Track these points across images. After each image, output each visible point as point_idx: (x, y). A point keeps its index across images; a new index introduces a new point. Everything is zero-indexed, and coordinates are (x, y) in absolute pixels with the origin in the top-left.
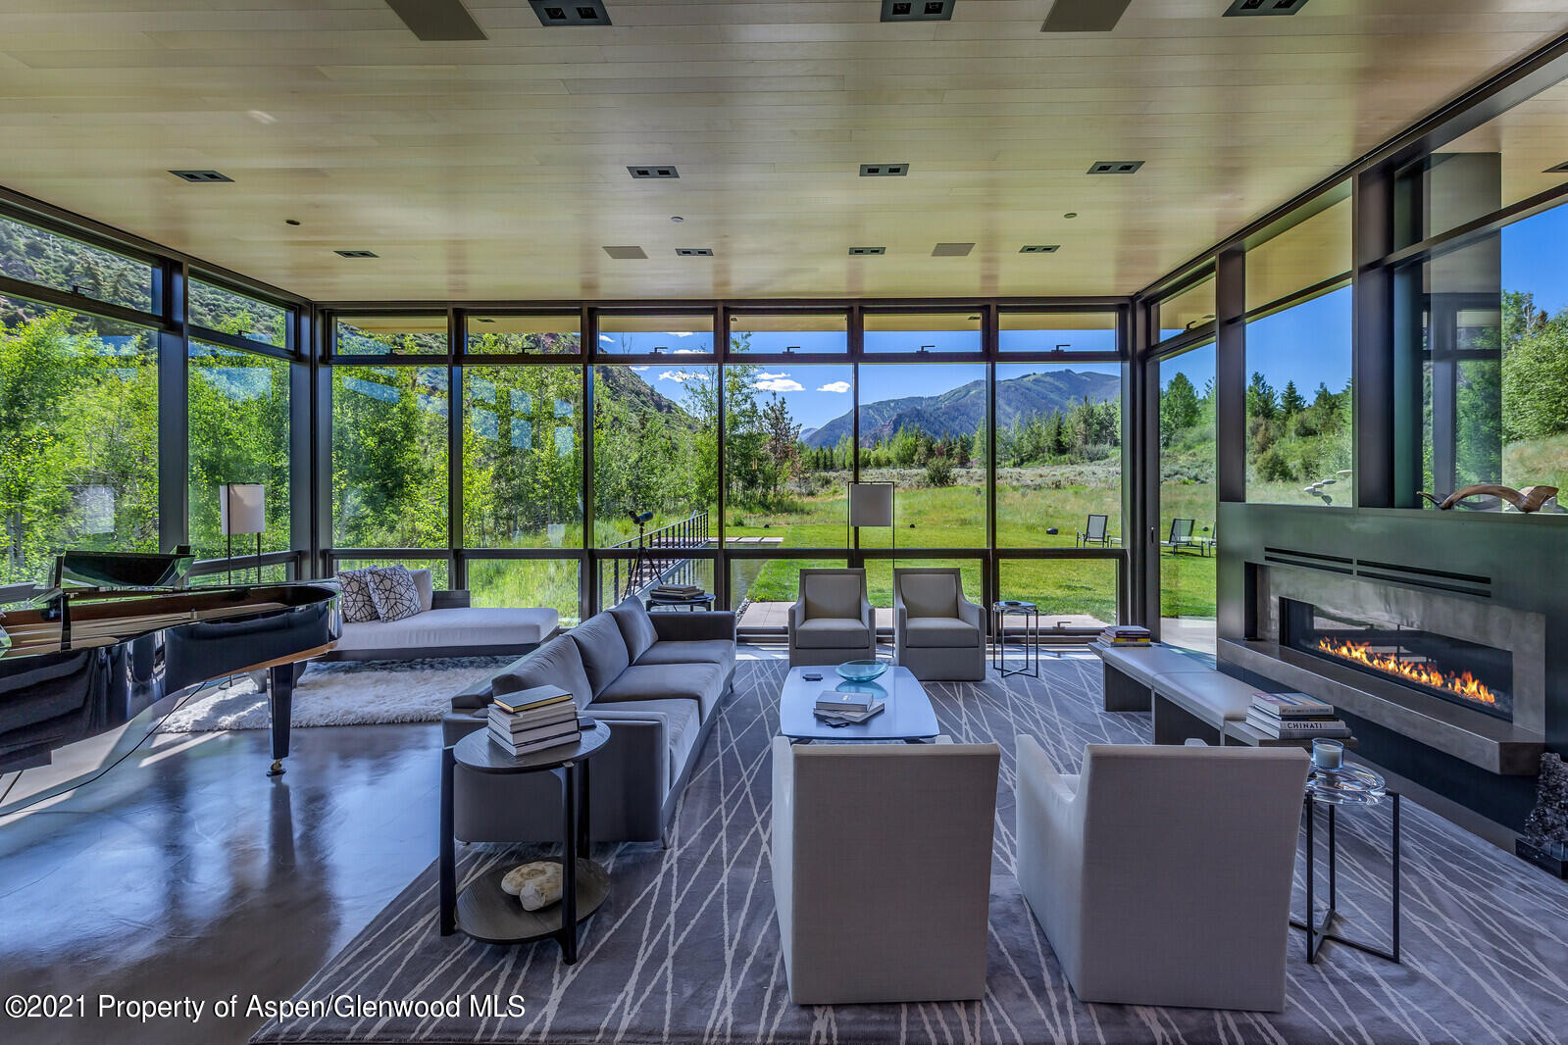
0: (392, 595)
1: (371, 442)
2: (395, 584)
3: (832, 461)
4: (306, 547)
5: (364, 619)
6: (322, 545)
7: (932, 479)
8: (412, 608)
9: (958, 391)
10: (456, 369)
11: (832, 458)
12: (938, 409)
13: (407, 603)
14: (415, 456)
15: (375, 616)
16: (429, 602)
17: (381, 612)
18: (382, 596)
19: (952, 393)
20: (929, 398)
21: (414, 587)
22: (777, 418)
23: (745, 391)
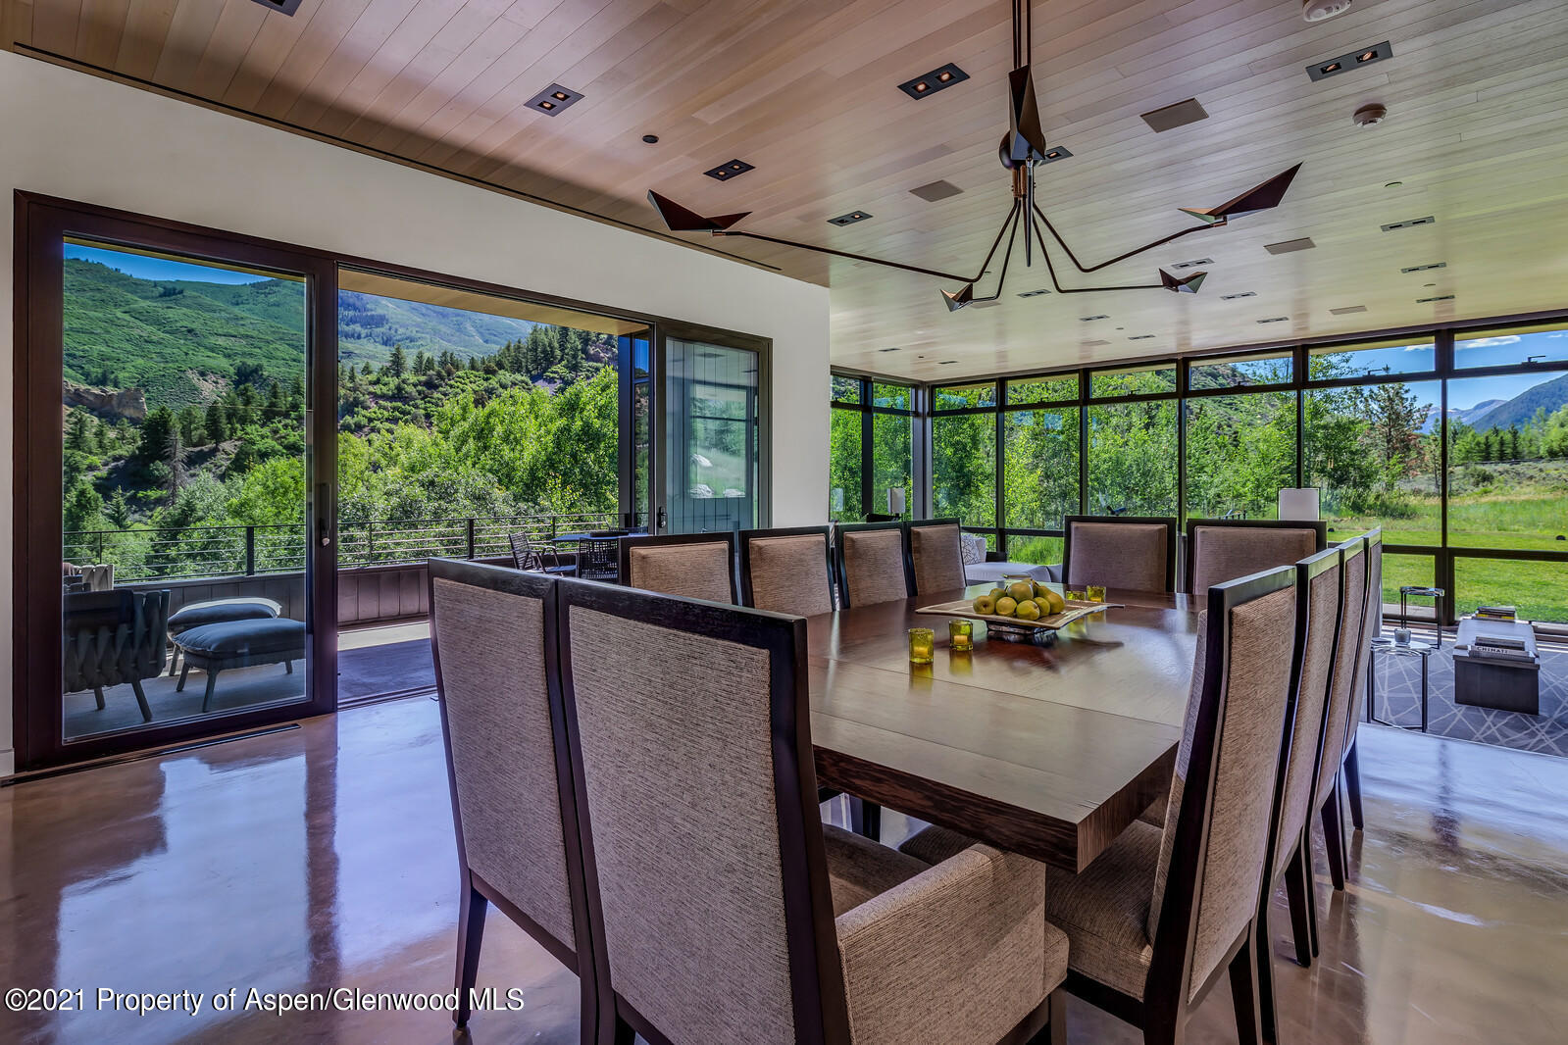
1: (949, 451)
10: (1000, 415)
14: (980, 461)
16: (985, 557)
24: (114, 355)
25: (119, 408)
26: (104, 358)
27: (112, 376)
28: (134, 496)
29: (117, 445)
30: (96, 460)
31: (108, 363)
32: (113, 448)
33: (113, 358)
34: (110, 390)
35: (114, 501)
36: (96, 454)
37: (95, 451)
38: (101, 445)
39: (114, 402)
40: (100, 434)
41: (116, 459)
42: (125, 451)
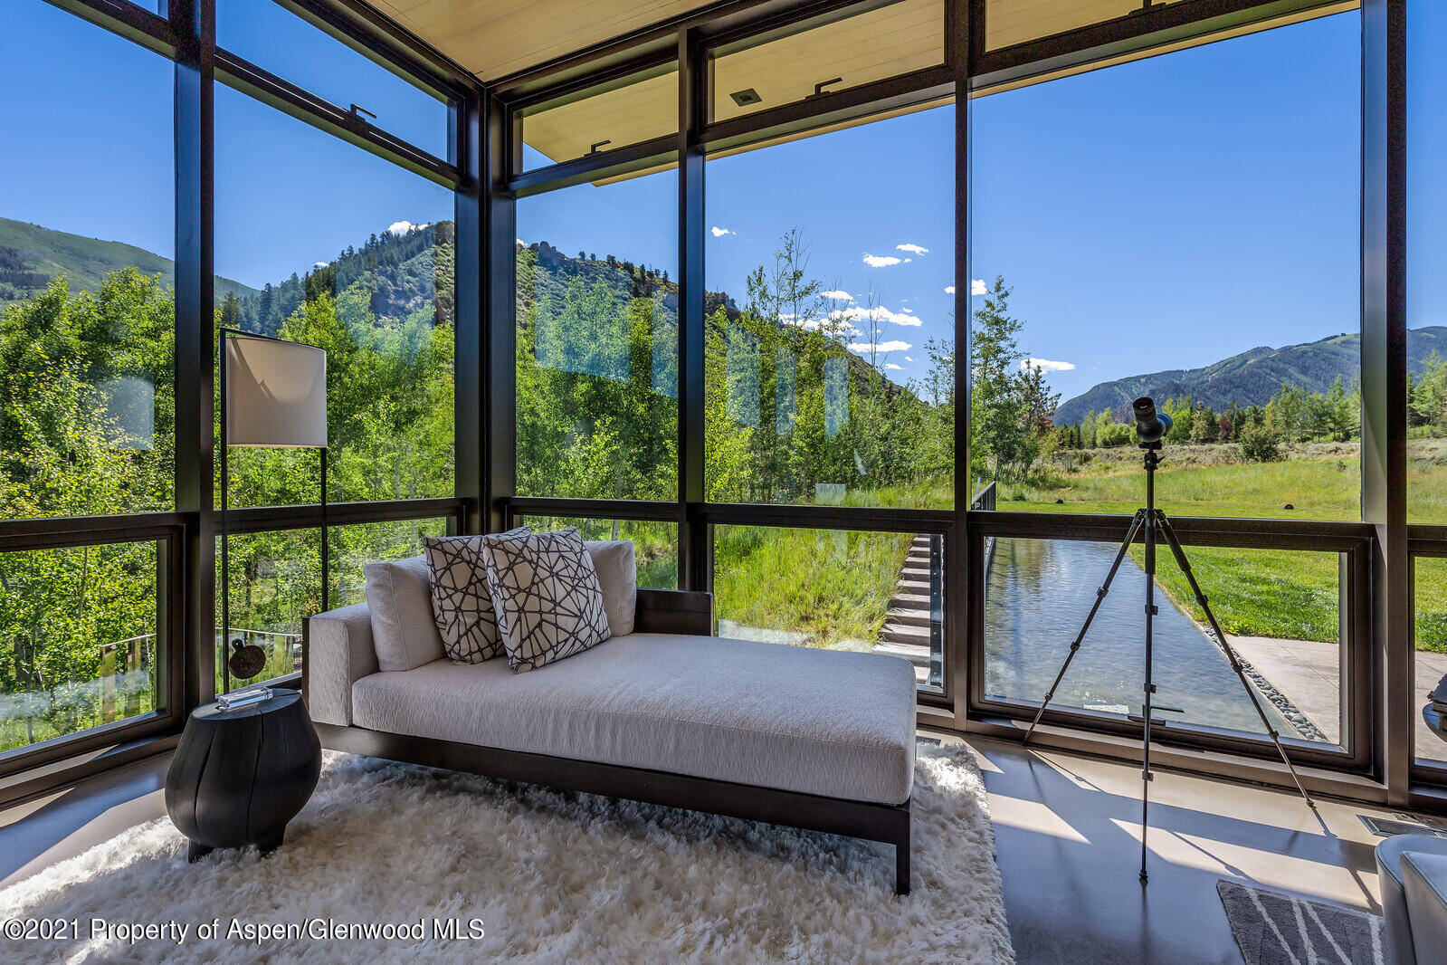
0: (533, 603)
2: (543, 574)
3: (1079, 439)
4: (474, 492)
5: (477, 656)
6: (497, 491)
7: (1250, 453)
8: (583, 636)
9: (1232, 360)
11: (1079, 436)
12: (1203, 382)
13: (569, 623)
15: (496, 652)
16: (627, 614)
17: (510, 643)
18: (511, 604)
19: (1222, 364)
20: (1190, 371)
21: (592, 581)
22: (1031, 388)
23: (1001, 356)
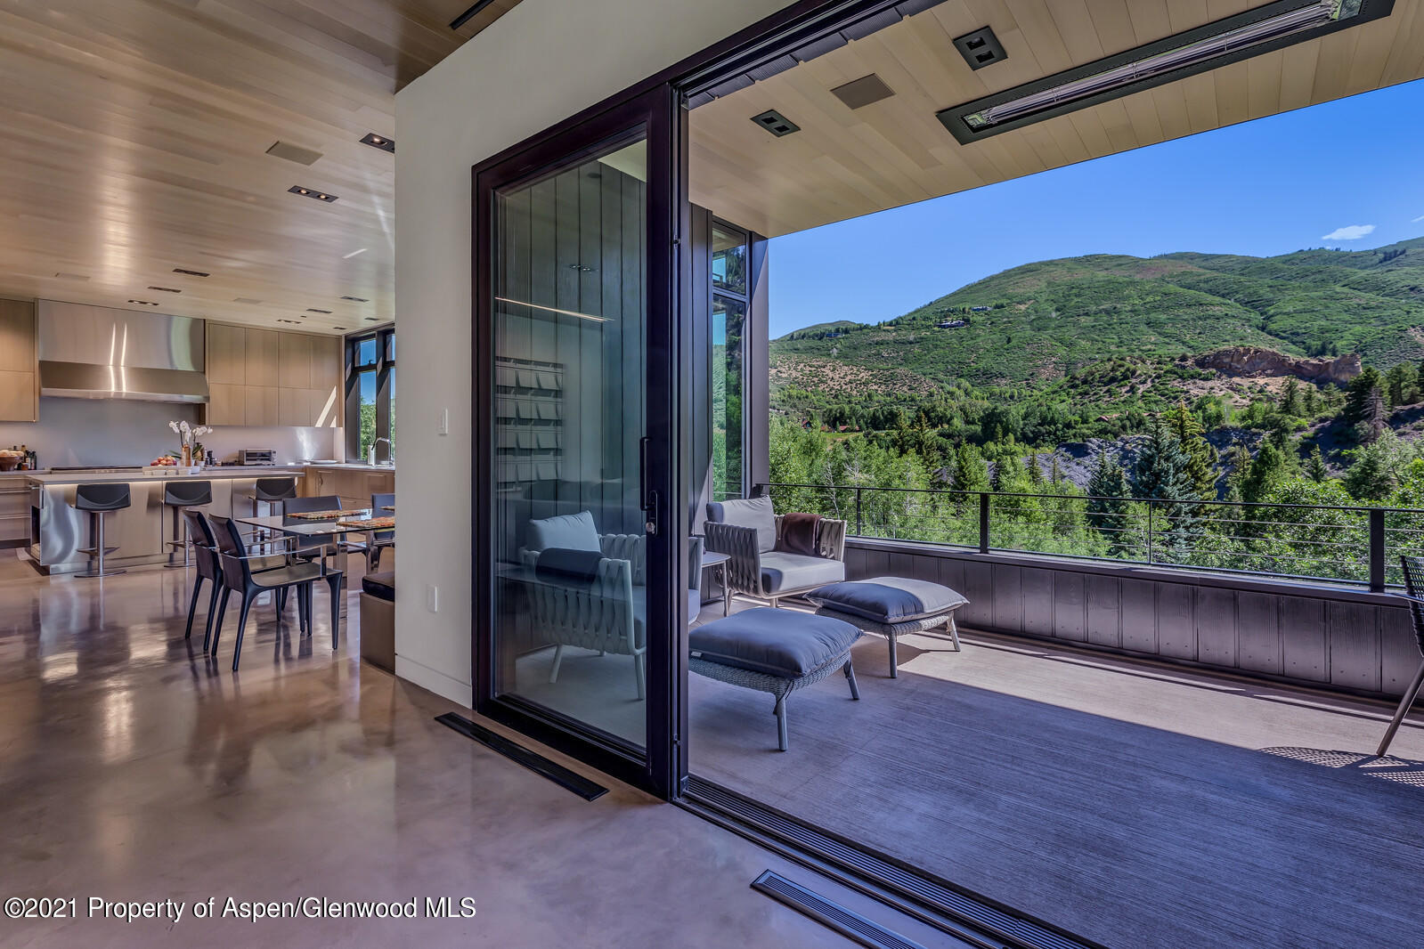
24: (1332, 327)
25: (1335, 374)
26: (1323, 331)
27: (1331, 346)
28: (1338, 455)
29: (1324, 407)
30: (1303, 422)
31: (1327, 335)
32: (1320, 410)
33: (1332, 330)
34: (1328, 359)
35: (1313, 458)
36: (1305, 417)
37: (1303, 414)
38: (1309, 409)
39: (1331, 369)
40: (1309, 398)
41: (1322, 420)
42: (1330, 412)
